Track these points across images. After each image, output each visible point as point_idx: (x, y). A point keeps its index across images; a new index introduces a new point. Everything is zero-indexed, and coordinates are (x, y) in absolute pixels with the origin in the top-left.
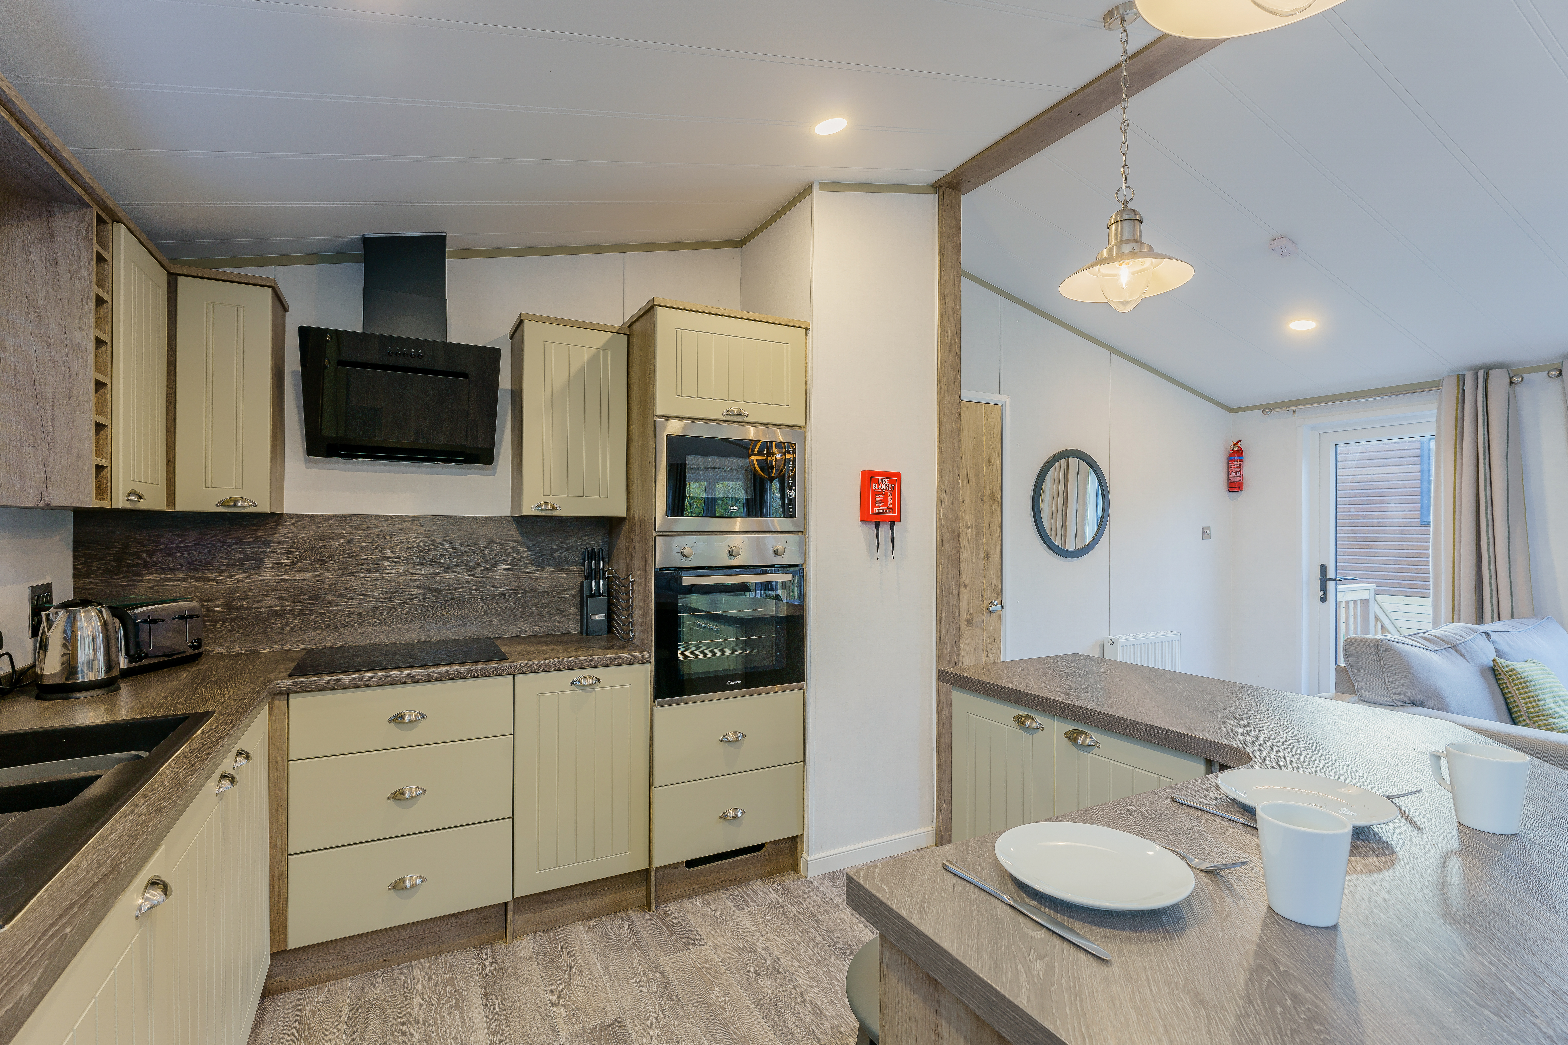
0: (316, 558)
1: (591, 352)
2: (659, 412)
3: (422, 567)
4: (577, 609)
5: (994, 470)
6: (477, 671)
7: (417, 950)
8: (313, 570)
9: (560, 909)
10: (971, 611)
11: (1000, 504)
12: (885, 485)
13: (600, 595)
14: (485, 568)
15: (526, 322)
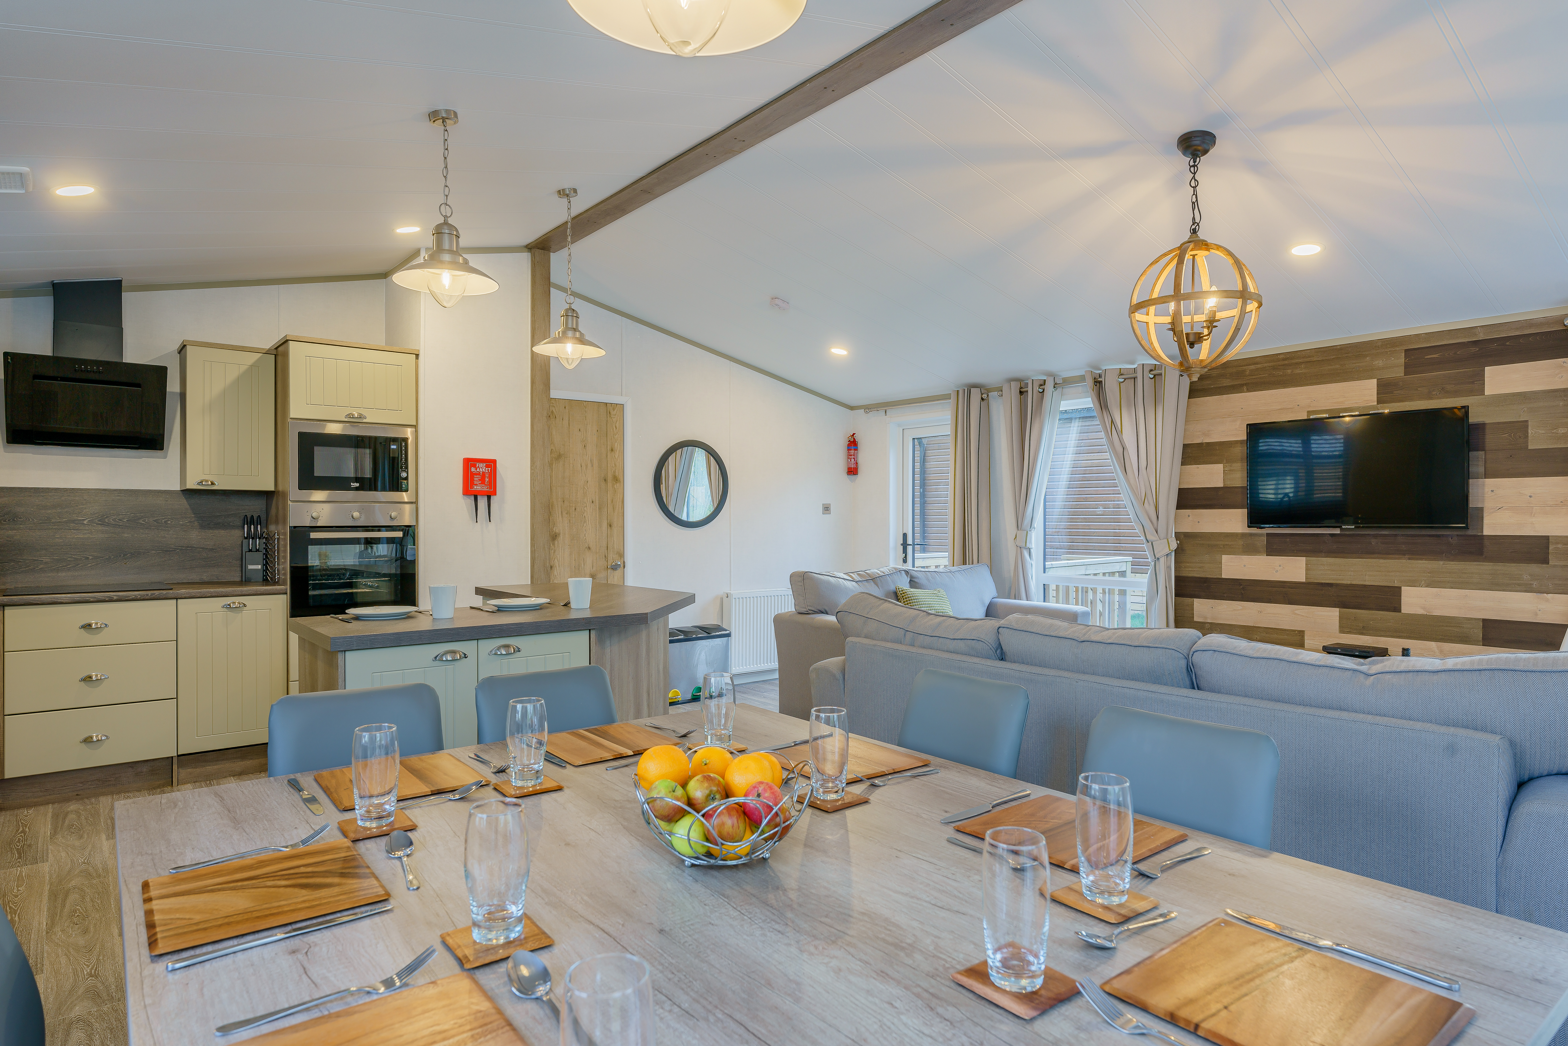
0: (14, 520)
1: (243, 368)
2: (292, 416)
3: (103, 528)
4: (239, 562)
5: (616, 457)
6: (147, 595)
7: (102, 789)
8: (12, 529)
9: (215, 767)
10: (594, 569)
11: (622, 484)
12: (482, 468)
13: (257, 550)
14: (158, 529)
15: (188, 347)
